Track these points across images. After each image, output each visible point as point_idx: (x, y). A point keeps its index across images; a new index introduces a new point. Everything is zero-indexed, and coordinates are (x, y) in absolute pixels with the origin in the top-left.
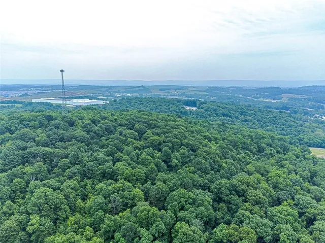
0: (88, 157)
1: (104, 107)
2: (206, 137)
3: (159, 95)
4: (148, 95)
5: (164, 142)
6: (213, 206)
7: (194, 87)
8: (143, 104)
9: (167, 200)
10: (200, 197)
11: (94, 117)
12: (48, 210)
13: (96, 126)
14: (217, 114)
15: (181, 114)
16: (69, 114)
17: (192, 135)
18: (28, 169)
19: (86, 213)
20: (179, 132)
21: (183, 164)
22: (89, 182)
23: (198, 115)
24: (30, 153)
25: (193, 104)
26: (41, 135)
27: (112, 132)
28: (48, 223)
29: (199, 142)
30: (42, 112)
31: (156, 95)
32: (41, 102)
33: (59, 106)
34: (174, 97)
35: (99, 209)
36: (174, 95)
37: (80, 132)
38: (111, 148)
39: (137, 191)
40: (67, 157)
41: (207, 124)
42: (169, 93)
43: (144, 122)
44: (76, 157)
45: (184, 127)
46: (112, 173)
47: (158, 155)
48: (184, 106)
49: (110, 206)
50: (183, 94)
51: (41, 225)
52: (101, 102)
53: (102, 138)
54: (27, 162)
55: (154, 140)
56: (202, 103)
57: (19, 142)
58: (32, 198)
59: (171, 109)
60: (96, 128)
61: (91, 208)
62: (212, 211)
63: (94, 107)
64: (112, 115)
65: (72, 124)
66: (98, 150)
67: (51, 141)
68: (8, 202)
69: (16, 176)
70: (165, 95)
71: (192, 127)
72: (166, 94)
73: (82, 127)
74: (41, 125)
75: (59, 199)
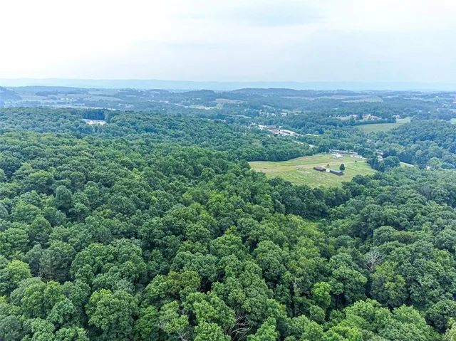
2: (124, 164)
3: (36, 102)
4: (15, 103)
5: (57, 178)
6: (143, 256)
7: (97, 90)
8: (6, 119)
9: (72, 265)
10: (125, 248)
14: (137, 129)
15: (82, 132)
17: (103, 162)
20: (81, 161)
21: (93, 208)
23: (108, 132)
25: (99, 115)
29: (115, 172)
31: (32, 103)
34: (65, 106)
36: (64, 103)
39: (17, 265)
41: (124, 145)
42: (55, 99)
43: (13, 150)
45: (88, 151)
47: (47, 200)
48: (85, 120)
50: (81, 101)
55: (38, 177)
56: (113, 114)
59: (62, 126)
62: (142, 263)
70: (47, 103)
71: (101, 151)
72: (51, 101)
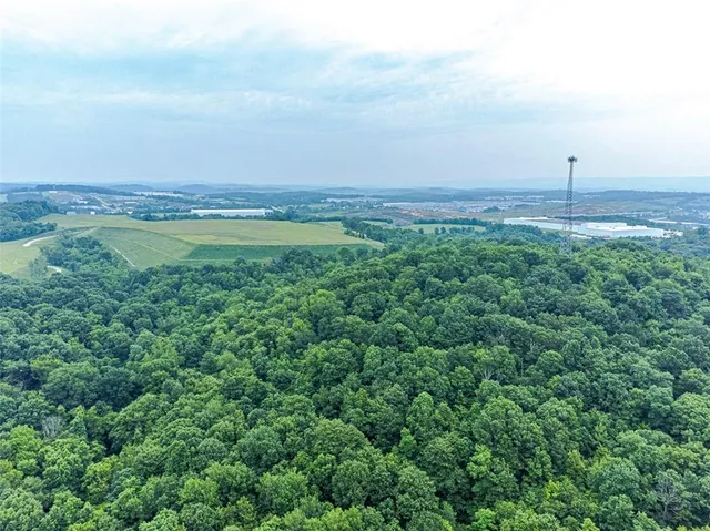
0: (608, 360)
1: (667, 246)
11: (635, 267)
12: (509, 447)
13: (638, 289)
16: (576, 254)
18: (482, 353)
19: (587, 487)
22: (604, 417)
24: (488, 323)
26: (512, 292)
27: (680, 310)
28: (507, 474)
30: (521, 244)
32: (519, 226)
33: (554, 235)
35: (621, 491)
37: (594, 298)
38: (675, 353)
40: (558, 347)
44: (578, 352)
46: (669, 415)
49: (652, 495)
51: (492, 470)
52: (658, 233)
53: (649, 322)
54: (481, 340)
57: (473, 300)
58: (483, 412)
60: (637, 295)
61: (602, 480)
63: (639, 243)
64: (687, 267)
65: (578, 277)
66: (634, 349)
67: (529, 307)
68: (444, 404)
69: (460, 361)
73: (600, 288)
74: (515, 272)
75: (531, 431)
